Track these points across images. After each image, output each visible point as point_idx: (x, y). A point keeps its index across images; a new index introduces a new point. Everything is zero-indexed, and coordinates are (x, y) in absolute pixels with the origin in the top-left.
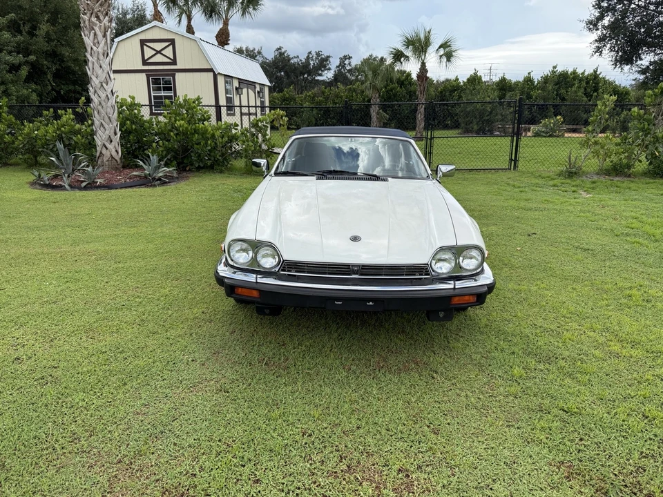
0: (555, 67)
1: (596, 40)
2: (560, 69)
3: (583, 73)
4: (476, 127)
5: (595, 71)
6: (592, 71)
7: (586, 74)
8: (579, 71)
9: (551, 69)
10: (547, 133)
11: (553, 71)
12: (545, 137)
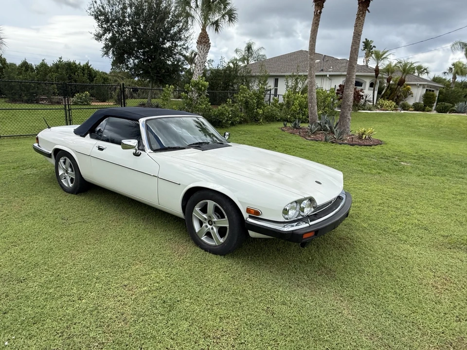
0: (61, 58)
1: (104, 47)
2: (65, 60)
3: (79, 64)
4: (25, 98)
5: (87, 64)
6: (85, 63)
7: (82, 65)
8: (77, 63)
9: (58, 59)
10: (82, 103)
11: (60, 61)
12: (81, 105)
